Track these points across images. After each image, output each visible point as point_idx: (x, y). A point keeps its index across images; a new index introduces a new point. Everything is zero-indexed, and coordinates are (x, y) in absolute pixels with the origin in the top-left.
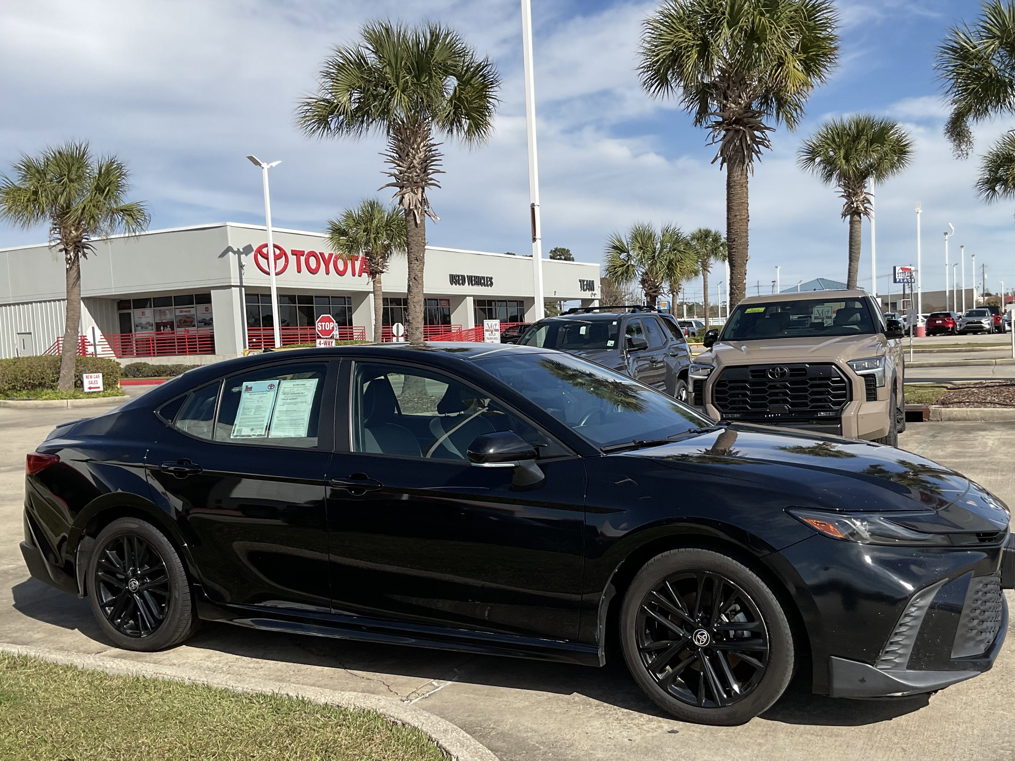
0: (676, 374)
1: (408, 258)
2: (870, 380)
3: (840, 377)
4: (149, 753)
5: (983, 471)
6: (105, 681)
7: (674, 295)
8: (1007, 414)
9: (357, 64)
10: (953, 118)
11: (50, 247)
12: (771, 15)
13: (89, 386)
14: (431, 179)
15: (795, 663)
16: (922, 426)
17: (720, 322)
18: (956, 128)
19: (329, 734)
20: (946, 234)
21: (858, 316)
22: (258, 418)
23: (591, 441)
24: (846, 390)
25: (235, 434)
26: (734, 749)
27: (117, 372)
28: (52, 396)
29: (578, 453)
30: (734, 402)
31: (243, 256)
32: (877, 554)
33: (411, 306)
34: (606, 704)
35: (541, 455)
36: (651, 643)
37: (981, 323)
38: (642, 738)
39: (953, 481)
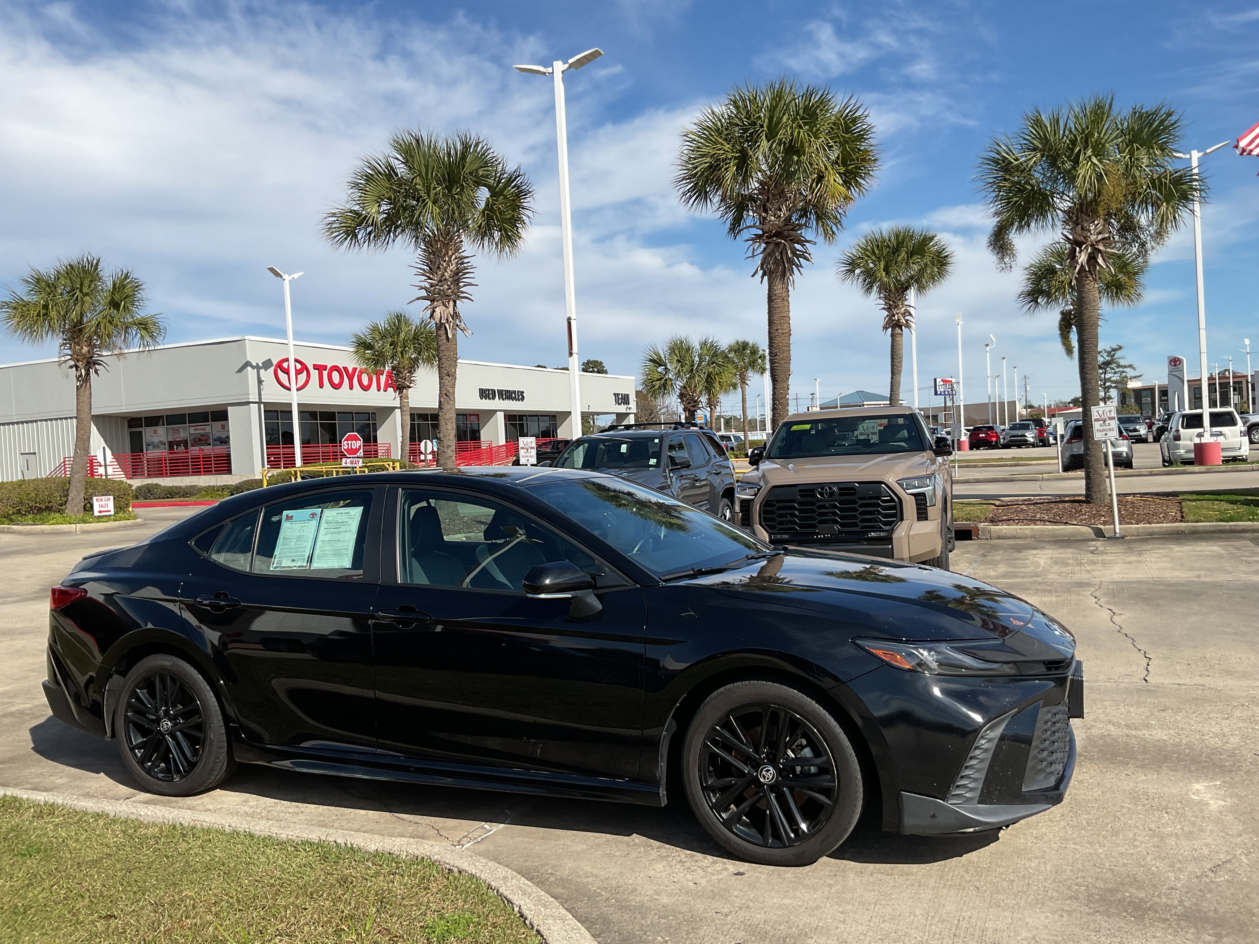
0: (719, 492)
1: (440, 374)
2: (920, 499)
3: (890, 496)
4: (194, 907)
5: (1037, 591)
6: (140, 830)
7: (711, 409)
8: (1057, 532)
9: (386, 175)
10: (996, 231)
11: (60, 364)
12: (810, 127)
13: (99, 509)
14: (463, 292)
15: (864, 799)
16: (971, 544)
17: (760, 436)
18: (999, 241)
19: (381, 883)
20: (987, 345)
21: (905, 433)
22: (298, 548)
23: (650, 570)
24: (895, 509)
25: (275, 565)
26: (803, 891)
27: (129, 495)
28: (60, 520)
29: (637, 583)
30: (781, 523)
31: (262, 371)
32: (945, 685)
33: (442, 422)
34: (667, 846)
35: (598, 585)
36: (714, 781)
37: (1026, 436)
38: (708, 881)
39: (1008, 603)
